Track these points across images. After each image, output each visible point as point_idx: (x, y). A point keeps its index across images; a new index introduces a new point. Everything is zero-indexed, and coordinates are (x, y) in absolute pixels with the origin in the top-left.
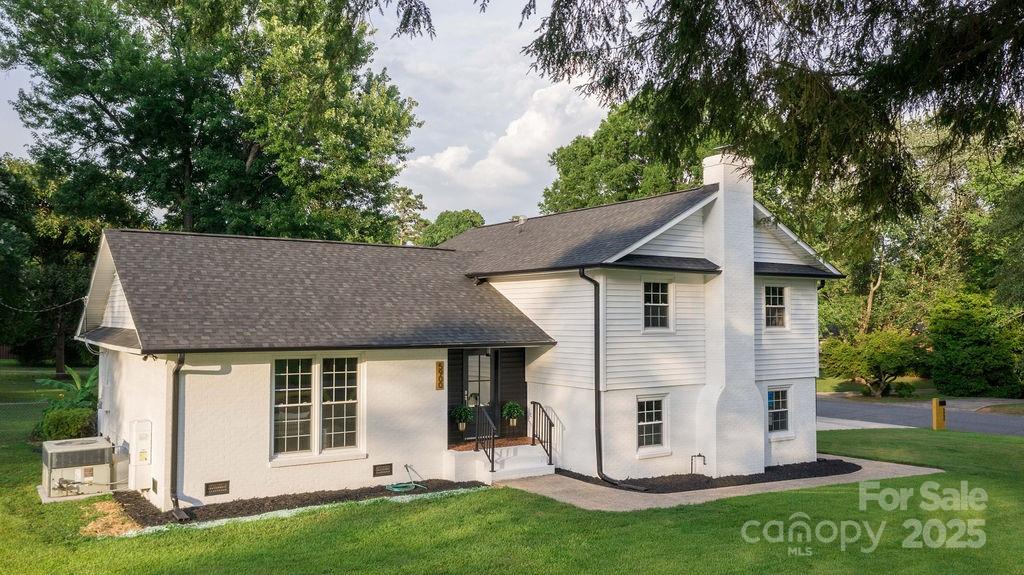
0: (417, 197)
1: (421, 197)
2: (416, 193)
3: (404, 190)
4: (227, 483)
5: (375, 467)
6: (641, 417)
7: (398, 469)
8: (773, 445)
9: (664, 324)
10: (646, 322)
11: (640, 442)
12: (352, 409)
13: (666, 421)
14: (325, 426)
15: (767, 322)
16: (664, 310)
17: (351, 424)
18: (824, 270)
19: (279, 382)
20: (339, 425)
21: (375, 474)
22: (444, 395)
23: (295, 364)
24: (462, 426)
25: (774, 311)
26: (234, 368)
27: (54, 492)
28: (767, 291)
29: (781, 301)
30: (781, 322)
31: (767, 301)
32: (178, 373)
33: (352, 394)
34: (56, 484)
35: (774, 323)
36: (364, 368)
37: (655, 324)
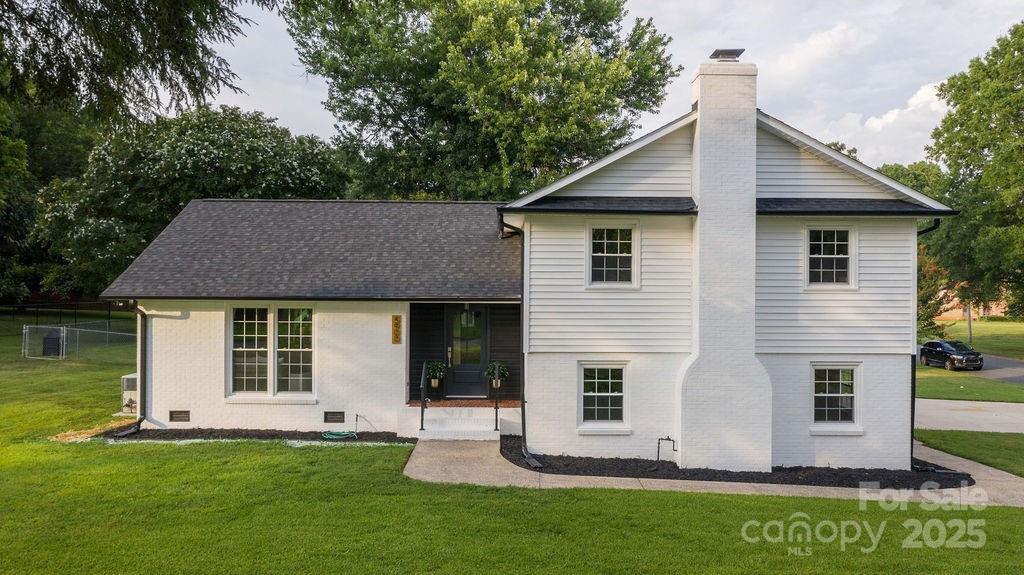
0: (850, 152)
1: (855, 151)
2: (849, 147)
3: (835, 145)
4: (187, 413)
5: (326, 413)
6: (588, 387)
7: (349, 418)
8: (818, 440)
9: (626, 277)
10: (597, 276)
11: (588, 416)
12: (308, 357)
13: (627, 394)
14: (282, 371)
15: (814, 278)
16: (627, 262)
17: (308, 371)
18: (920, 205)
19: (238, 328)
20: (295, 370)
21: (326, 420)
22: (403, 349)
23: (251, 313)
24: (435, 383)
25: (828, 263)
26: (193, 314)
27: (125, 409)
28: (815, 235)
29: (843, 249)
30: (842, 278)
31: (814, 249)
32: (144, 316)
33: (308, 343)
34: (126, 402)
35: (828, 279)
36: (316, 317)
37: (611, 277)
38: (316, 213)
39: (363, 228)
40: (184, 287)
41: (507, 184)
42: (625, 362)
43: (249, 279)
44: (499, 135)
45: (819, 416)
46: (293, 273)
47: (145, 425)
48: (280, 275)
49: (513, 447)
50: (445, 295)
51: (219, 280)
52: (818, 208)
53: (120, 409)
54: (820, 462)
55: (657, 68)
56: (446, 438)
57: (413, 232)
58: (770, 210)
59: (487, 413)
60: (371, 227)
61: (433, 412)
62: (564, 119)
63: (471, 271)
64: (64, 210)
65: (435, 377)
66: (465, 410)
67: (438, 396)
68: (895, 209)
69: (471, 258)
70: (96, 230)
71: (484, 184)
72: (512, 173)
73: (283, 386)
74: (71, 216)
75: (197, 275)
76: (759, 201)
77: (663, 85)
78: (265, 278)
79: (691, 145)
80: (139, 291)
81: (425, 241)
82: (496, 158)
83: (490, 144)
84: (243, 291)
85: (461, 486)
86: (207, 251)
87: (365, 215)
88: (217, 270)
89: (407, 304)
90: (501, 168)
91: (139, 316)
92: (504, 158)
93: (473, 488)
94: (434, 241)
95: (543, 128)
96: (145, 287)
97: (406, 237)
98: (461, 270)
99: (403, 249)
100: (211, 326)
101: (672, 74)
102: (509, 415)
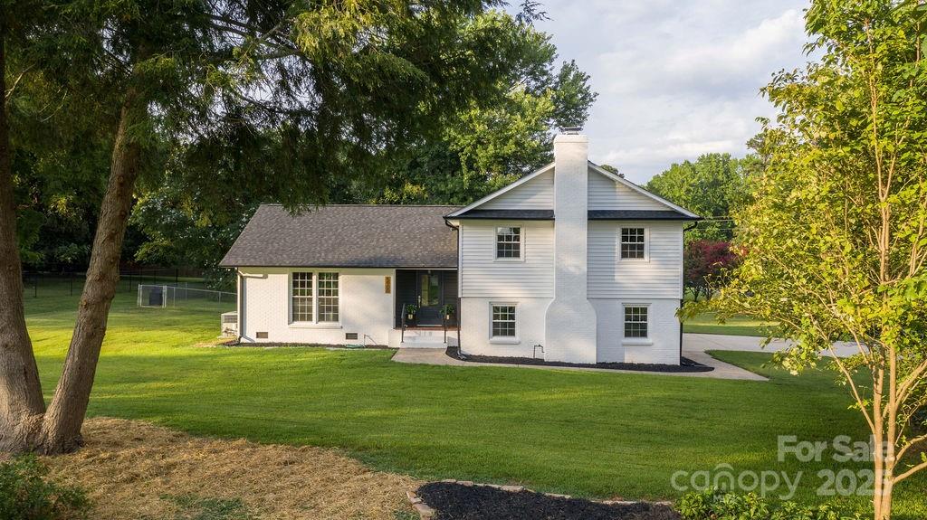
4: (267, 333)
5: (347, 334)
6: (496, 317)
7: (360, 337)
8: (626, 347)
9: (517, 255)
10: (500, 254)
11: (496, 333)
12: (336, 301)
13: (517, 321)
14: (321, 309)
15: (624, 255)
16: (517, 246)
17: (336, 309)
18: (683, 215)
19: (295, 284)
20: (329, 309)
21: (347, 338)
22: (391, 297)
23: (303, 275)
24: (410, 317)
25: (633, 247)
26: (269, 275)
27: (224, 334)
28: (624, 231)
29: (641, 239)
30: (641, 255)
31: (624, 239)
32: (241, 277)
33: (336, 293)
34: (224, 330)
35: (633, 256)
36: (341, 278)
37: (509, 255)
38: (339, 213)
39: (368, 223)
40: (265, 260)
41: (466, 186)
42: (516, 303)
43: (302, 255)
44: (462, 150)
45: (628, 334)
46: (327, 252)
47: (243, 340)
48: (319, 253)
49: (453, 351)
50: (416, 265)
51: (285, 256)
52: (624, 216)
53: (219, 335)
54: (627, 360)
55: (580, 96)
56: (416, 347)
57: (399, 226)
58: (595, 217)
59: (441, 333)
60: (372, 222)
61: (409, 333)
62: (507, 139)
63: (432, 250)
64: (155, 203)
65: (410, 313)
66: (428, 332)
67: (412, 324)
68: (668, 217)
69: (433, 242)
70: (177, 219)
71: (450, 186)
72: (471, 178)
73: (321, 318)
74: (159, 208)
75: (271, 253)
76: (589, 211)
77: (585, 109)
78: (311, 254)
79: (553, 180)
80: (240, 262)
81: (405, 232)
82: (459, 167)
83: (455, 155)
84: (300, 262)
85: (420, 364)
86: (275, 239)
87: (368, 214)
88: (283, 250)
89: (394, 270)
90: (462, 175)
91: (239, 277)
92: (465, 168)
93: (427, 365)
94: (410, 231)
95: (491, 147)
96: (243, 260)
97: (394, 229)
98: (426, 250)
99: (392, 237)
100: (279, 284)
101: (591, 100)
102: (452, 334)
